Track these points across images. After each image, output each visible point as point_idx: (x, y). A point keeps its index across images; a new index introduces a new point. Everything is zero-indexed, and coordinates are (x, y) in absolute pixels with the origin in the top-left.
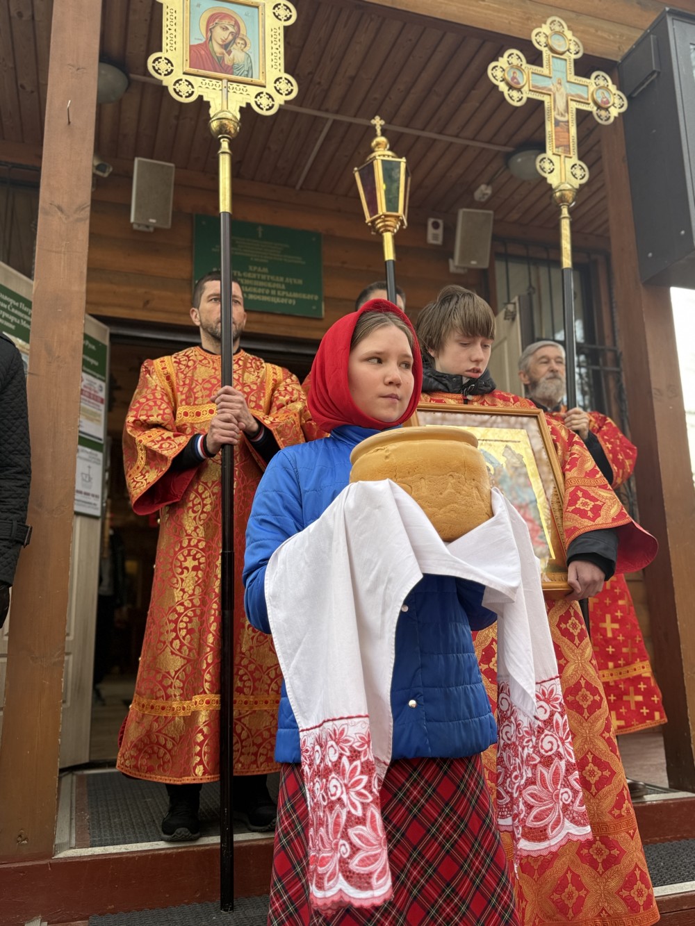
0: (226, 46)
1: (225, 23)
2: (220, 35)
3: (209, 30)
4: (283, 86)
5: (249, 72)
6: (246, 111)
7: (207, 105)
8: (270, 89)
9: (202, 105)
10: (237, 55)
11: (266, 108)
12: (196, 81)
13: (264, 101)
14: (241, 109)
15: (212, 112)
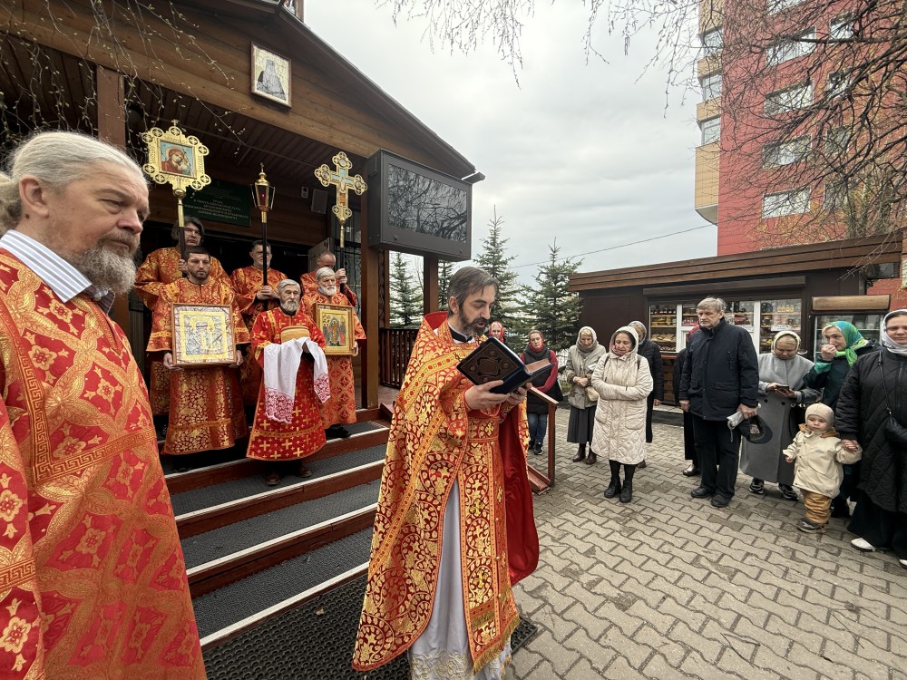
0: (178, 163)
1: (177, 153)
2: (175, 158)
3: (170, 156)
4: (205, 179)
5: (189, 173)
6: (189, 188)
7: (171, 185)
8: (199, 180)
9: (169, 186)
10: (183, 166)
11: (197, 187)
12: (166, 176)
13: (197, 185)
14: (187, 188)
15: (174, 188)
